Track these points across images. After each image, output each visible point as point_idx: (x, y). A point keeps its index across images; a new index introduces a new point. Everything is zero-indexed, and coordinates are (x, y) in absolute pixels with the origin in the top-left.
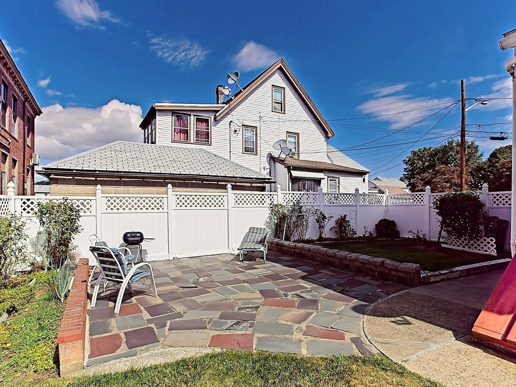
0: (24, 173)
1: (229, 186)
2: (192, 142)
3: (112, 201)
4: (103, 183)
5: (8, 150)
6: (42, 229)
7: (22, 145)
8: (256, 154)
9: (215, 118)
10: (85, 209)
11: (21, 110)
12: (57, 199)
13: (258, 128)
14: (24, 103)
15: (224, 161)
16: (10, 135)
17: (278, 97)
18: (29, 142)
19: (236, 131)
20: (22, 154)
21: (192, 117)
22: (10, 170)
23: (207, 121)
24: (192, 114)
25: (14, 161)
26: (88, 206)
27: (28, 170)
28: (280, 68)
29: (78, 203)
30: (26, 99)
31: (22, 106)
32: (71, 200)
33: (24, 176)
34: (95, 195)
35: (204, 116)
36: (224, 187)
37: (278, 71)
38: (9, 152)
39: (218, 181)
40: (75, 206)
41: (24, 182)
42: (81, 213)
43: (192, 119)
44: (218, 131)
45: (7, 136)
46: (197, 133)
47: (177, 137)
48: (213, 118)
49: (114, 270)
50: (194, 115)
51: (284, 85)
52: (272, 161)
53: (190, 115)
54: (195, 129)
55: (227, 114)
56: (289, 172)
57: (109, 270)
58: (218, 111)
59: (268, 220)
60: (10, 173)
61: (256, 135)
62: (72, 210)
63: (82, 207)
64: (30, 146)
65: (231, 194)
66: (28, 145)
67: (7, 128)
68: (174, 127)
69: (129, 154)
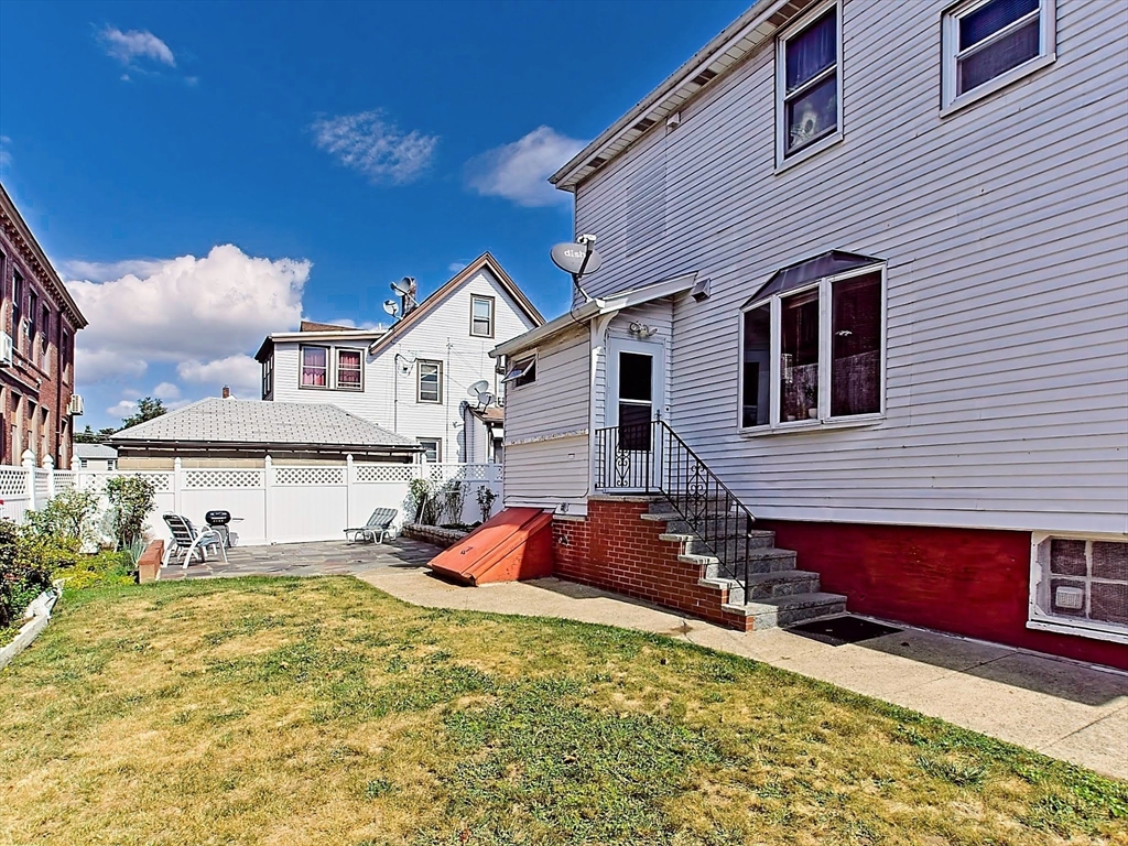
0: (58, 430)
1: (350, 457)
2: (332, 387)
3: (194, 476)
4: (183, 455)
5: (36, 395)
6: (112, 506)
7: (56, 384)
8: (441, 403)
9: (370, 351)
10: (161, 486)
11: (55, 328)
12: (129, 475)
13: (445, 363)
14: (59, 314)
15: (358, 422)
16: (40, 372)
17: (482, 311)
18: (65, 378)
19: (405, 369)
20: (56, 399)
21: (333, 350)
22: (39, 426)
23: (357, 355)
24: (333, 346)
25: (45, 412)
26: (164, 482)
27: (64, 424)
28: (486, 266)
29: (153, 479)
30: (63, 309)
31: (55, 320)
32: (145, 475)
33: (58, 435)
34: (173, 469)
35: (355, 347)
36: (344, 458)
37: (484, 271)
38: (38, 400)
39: (341, 450)
40: (149, 482)
41: (58, 445)
42: (156, 490)
43: (333, 353)
44: (376, 371)
45: (35, 374)
46: (341, 374)
47: (309, 380)
48: (367, 350)
49: (184, 536)
50: (336, 348)
51: (492, 292)
52: (468, 412)
53: (329, 348)
54: (338, 368)
55: (392, 343)
56: (490, 430)
57: (181, 536)
58: (376, 340)
59: (407, 500)
60: (39, 432)
61: (442, 373)
62: (145, 486)
63: (156, 482)
64: (67, 382)
65: (351, 467)
66: (64, 383)
67: (35, 363)
68: (302, 366)
69: (220, 417)
